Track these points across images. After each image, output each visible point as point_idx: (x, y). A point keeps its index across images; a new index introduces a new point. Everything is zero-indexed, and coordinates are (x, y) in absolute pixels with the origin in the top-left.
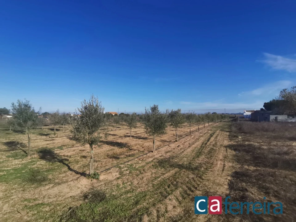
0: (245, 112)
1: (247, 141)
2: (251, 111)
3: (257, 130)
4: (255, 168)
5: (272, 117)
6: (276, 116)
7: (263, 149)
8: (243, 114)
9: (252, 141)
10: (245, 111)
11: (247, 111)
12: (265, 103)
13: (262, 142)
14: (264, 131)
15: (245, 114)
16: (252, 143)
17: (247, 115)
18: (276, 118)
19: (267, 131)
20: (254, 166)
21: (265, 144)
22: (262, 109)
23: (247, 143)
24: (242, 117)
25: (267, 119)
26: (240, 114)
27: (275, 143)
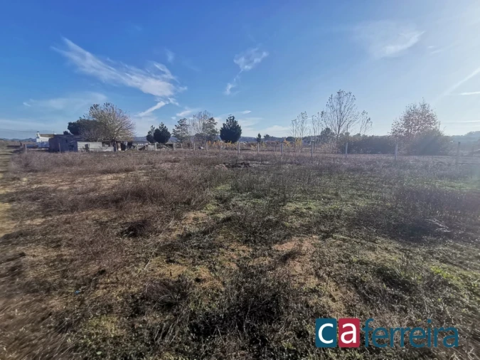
0: (38, 138)
1: (37, 183)
2: (49, 135)
3: (57, 164)
4: (44, 220)
5: (81, 145)
6: (86, 143)
7: (61, 191)
8: (35, 141)
9: (45, 183)
10: (39, 136)
11: (42, 135)
12: (70, 124)
13: (61, 182)
14: (67, 165)
15: (38, 141)
16: (44, 185)
17: (43, 143)
18: (87, 146)
19: (71, 164)
20: (43, 218)
21: (67, 183)
22: (66, 133)
23: (35, 186)
24: (34, 146)
25: (73, 148)
26: (30, 140)
27: (80, 180)
